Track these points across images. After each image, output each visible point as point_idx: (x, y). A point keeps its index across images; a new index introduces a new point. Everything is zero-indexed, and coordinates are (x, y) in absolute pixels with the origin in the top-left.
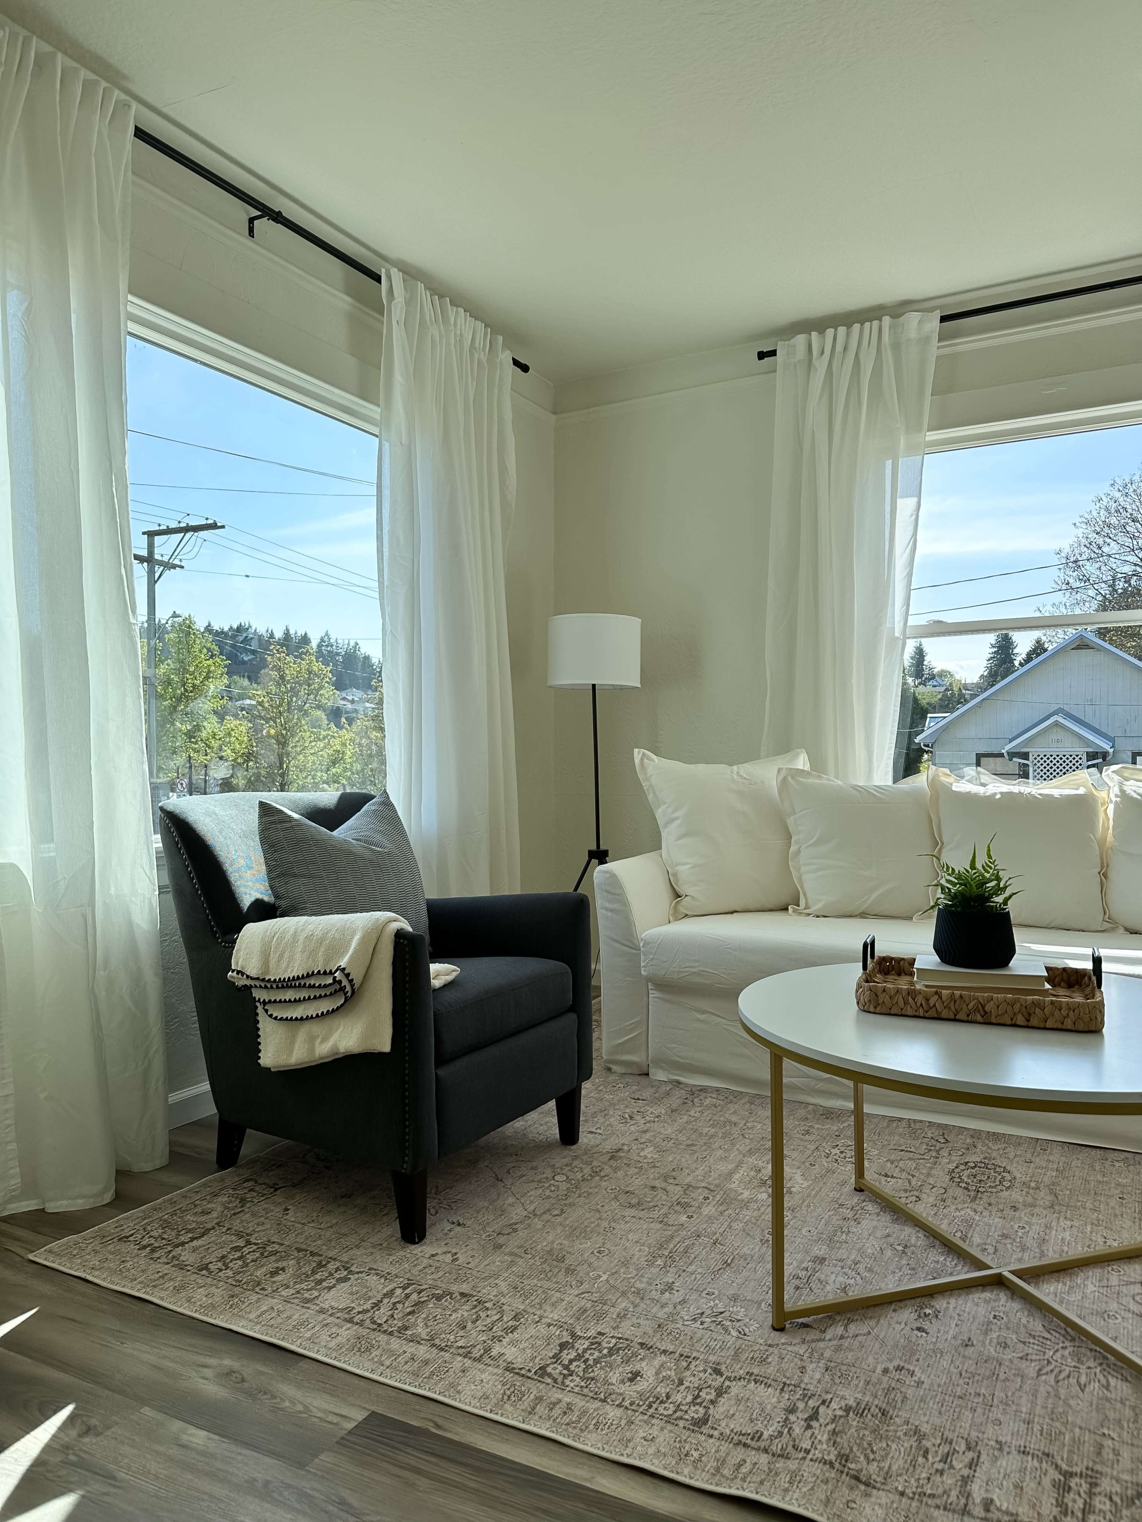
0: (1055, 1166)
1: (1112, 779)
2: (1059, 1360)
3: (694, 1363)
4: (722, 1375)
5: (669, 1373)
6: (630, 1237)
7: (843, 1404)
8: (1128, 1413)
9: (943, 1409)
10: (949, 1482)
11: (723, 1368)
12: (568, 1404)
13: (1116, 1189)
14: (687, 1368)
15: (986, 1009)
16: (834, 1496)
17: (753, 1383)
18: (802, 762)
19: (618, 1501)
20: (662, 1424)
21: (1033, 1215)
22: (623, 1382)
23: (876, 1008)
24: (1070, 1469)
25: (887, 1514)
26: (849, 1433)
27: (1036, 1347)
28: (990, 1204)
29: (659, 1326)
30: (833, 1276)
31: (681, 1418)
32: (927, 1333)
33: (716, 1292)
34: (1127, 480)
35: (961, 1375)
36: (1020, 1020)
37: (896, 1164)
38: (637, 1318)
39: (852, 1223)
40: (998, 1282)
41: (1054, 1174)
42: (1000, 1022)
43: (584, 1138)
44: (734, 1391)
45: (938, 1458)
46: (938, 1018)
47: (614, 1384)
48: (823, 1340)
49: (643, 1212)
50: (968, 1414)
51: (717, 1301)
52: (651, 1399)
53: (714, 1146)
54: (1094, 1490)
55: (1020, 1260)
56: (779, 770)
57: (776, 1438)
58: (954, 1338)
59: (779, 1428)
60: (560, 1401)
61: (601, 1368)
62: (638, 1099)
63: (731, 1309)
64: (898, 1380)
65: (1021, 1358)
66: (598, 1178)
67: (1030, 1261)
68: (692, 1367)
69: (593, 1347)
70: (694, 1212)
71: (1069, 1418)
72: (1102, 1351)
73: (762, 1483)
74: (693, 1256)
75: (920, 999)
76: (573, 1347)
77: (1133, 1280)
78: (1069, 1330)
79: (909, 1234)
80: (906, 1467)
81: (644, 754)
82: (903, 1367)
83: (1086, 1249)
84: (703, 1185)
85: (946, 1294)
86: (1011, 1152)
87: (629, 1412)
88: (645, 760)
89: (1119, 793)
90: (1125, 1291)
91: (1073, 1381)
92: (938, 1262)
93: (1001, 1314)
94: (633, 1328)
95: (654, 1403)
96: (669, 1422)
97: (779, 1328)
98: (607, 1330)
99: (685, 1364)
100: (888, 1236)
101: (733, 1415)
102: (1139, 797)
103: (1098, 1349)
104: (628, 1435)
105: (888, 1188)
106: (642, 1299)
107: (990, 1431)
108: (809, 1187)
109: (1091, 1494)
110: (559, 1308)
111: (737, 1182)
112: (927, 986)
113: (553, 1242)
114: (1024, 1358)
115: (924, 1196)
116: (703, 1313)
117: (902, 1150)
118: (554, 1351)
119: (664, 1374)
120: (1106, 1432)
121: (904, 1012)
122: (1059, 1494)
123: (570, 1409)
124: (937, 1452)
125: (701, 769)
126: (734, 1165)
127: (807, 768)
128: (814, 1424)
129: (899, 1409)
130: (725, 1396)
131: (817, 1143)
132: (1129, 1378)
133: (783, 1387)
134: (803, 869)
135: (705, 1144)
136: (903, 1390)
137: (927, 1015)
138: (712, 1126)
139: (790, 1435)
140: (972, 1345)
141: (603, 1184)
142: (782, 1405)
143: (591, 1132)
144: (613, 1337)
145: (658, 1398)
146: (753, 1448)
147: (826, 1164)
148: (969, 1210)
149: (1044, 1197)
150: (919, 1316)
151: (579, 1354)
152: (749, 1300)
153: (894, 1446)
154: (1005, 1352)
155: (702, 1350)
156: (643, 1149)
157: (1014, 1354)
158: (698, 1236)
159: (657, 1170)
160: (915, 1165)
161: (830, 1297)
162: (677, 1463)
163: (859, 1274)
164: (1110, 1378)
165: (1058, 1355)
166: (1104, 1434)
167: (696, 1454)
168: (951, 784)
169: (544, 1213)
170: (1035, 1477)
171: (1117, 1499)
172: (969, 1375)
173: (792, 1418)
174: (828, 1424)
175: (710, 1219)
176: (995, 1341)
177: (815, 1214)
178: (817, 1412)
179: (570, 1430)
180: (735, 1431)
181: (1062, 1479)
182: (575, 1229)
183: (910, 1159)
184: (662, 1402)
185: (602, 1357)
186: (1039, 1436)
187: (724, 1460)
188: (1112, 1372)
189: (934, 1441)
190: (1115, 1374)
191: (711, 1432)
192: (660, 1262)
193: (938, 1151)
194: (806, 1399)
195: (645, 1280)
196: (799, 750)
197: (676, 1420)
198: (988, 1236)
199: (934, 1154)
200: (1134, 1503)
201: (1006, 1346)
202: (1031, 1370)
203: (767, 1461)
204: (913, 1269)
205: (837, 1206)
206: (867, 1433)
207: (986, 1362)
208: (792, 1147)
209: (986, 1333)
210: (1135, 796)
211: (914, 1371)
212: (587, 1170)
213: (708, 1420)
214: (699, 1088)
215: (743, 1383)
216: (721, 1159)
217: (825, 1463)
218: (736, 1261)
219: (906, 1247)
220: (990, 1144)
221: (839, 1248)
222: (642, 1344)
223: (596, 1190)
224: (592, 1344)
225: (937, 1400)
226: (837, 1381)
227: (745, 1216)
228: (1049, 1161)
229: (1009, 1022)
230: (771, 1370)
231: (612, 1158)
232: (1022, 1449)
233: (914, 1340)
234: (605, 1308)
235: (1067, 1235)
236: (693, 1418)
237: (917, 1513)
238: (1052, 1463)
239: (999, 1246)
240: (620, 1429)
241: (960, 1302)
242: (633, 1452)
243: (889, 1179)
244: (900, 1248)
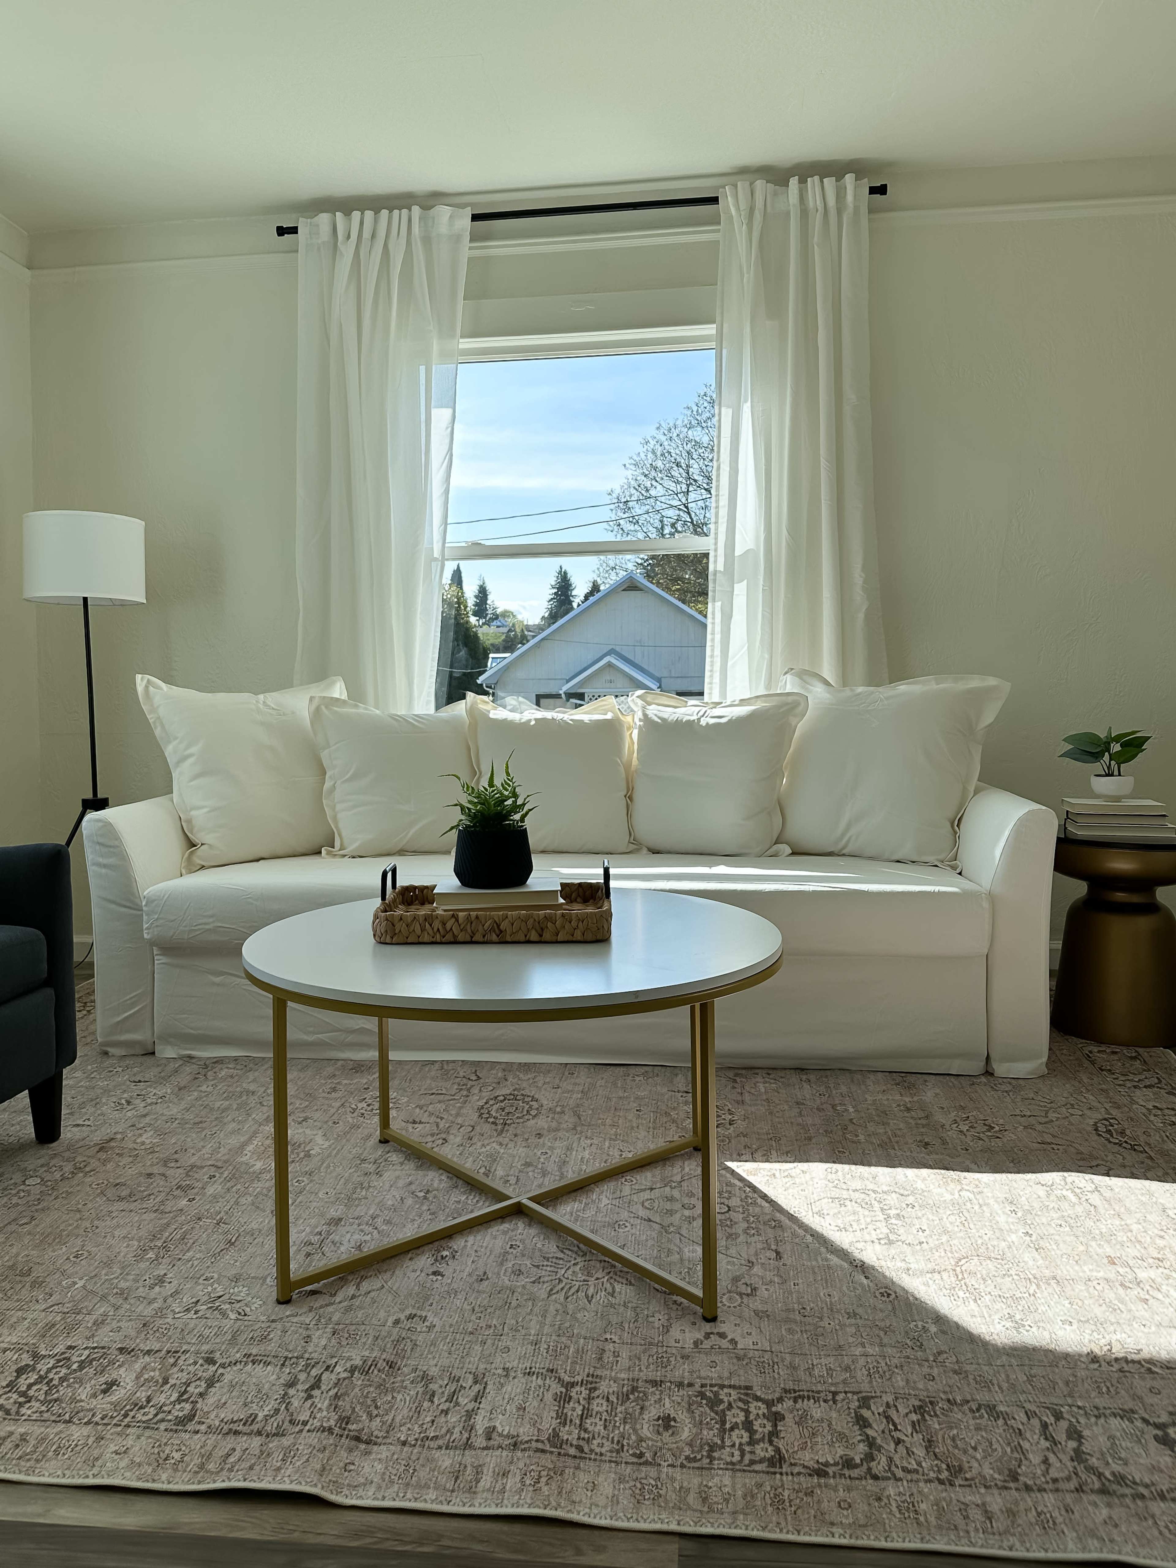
0: (581, 1089)
1: (636, 704)
2: (570, 1277)
3: (183, 1358)
4: (214, 1363)
5: (152, 1374)
6: (117, 1233)
7: (348, 1365)
8: (630, 1314)
9: (453, 1349)
10: (454, 1419)
11: (217, 1355)
12: (21, 1435)
13: (634, 1102)
14: (174, 1365)
15: (501, 927)
16: (331, 1462)
17: (251, 1364)
18: (338, 690)
19: (75, 1529)
20: (139, 1431)
21: (556, 1139)
22: (94, 1396)
23: (392, 938)
24: (572, 1380)
25: (386, 1468)
26: (352, 1394)
27: (549, 1269)
28: (516, 1135)
29: (144, 1325)
30: (349, 1235)
31: (163, 1420)
32: (443, 1276)
33: (216, 1276)
34: (671, 425)
35: (474, 1310)
36: (534, 936)
37: (425, 1108)
38: (118, 1322)
39: (374, 1177)
40: (518, 1211)
41: (579, 1096)
42: (514, 940)
43: (68, 1132)
44: (227, 1378)
45: (445, 1399)
46: (455, 942)
47: (82, 1401)
48: (332, 1304)
49: (136, 1203)
50: (478, 1348)
51: (216, 1285)
52: (128, 1407)
53: (226, 1120)
54: (593, 1395)
55: (540, 1186)
56: (311, 699)
57: (272, 1416)
58: (470, 1275)
59: (276, 1406)
60: (11, 1433)
61: (68, 1386)
62: (140, 1081)
63: (232, 1291)
64: (409, 1329)
65: (534, 1282)
66: (81, 1175)
67: (550, 1184)
68: (180, 1362)
69: (61, 1364)
70: (197, 1194)
71: (575, 1331)
72: (610, 1260)
73: (251, 1468)
74: (191, 1241)
75: (437, 924)
76: (34, 1369)
77: (644, 1187)
78: (581, 1246)
79: (435, 1179)
80: (411, 1414)
81: (148, 680)
82: (415, 1315)
83: (603, 1164)
84: (210, 1163)
85: (465, 1232)
86: (540, 1080)
87: (99, 1427)
88: (151, 688)
89: (642, 717)
90: (635, 1200)
91: (581, 1294)
92: (459, 1202)
93: (518, 1243)
94: (111, 1334)
95: (131, 1410)
96: (148, 1428)
97: (284, 1301)
98: (80, 1342)
99: (172, 1360)
100: (411, 1183)
101: (225, 1403)
102: (659, 721)
103: (607, 1259)
104: (96, 1453)
105: (415, 1135)
106: (126, 1299)
107: (498, 1361)
108: (330, 1146)
109: (589, 1399)
110: (18, 1329)
111: (249, 1154)
112: (445, 911)
113: (17, 1255)
114: (537, 1281)
115: (452, 1137)
116: (198, 1301)
117: (433, 1094)
118: (9, 1379)
119: (146, 1376)
120: (608, 1336)
121: (421, 940)
122: (559, 1407)
123: (25, 1440)
124: (443, 1393)
125: (222, 698)
126: (247, 1136)
127: (344, 696)
128: (316, 1392)
129: (408, 1358)
130: (217, 1385)
131: (343, 1100)
132: (633, 1281)
133: (285, 1362)
134: (339, 807)
135: (216, 1119)
136: (414, 1338)
137: (444, 940)
138: (226, 1099)
139: (288, 1410)
140: (487, 1278)
141: (88, 1180)
142: (282, 1381)
143: (78, 1125)
144: (86, 1348)
145: (136, 1405)
146: (245, 1434)
147: (350, 1120)
148: (494, 1145)
149: (569, 1120)
150: (436, 1260)
151: (41, 1377)
152: (253, 1278)
153: (399, 1397)
154: (519, 1279)
155: (193, 1341)
156: (141, 1135)
157: (527, 1280)
158: (199, 1219)
159: (157, 1155)
160: (444, 1107)
161: (344, 1256)
162: (154, 1471)
163: (376, 1228)
164: (616, 1284)
165: (570, 1272)
166: (606, 1339)
167: (177, 1456)
168: (489, 712)
169: (9, 1223)
170: (538, 1395)
171: (613, 1398)
172: (482, 1309)
173: (292, 1392)
174: (330, 1390)
175: (215, 1198)
176: (510, 1270)
177: (334, 1174)
178: (319, 1380)
179: (23, 1463)
180: (225, 1420)
181: (564, 1390)
182: (47, 1236)
183: (440, 1102)
184: (141, 1408)
185: (70, 1374)
186: (545, 1354)
187: (210, 1454)
188: (618, 1279)
189: (440, 1382)
190: (620, 1280)
191: (198, 1427)
192: (151, 1255)
193: (469, 1090)
194: (308, 1370)
195: (131, 1277)
196: (334, 678)
197: (156, 1423)
198: (511, 1167)
199: (465, 1093)
200: (628, 1399)
201: (520, 1272)
202: (542, 1291)
203: (259, 1443)
204: (433, 1214)
205: (359, 1162)
206: (372, 1389)
207: (499, 1293)
208: (316, 1108)
209: (502, 1264)
210: (656, 719)
211: (426, 1317)
212: (68, 1168)
213: (194, 1416)
214: (215, 1060)
215: (239, 1366)
216: (233, 1132)
217: (323, 1431)
218: (241, 1239)
219: (428, 1192)
220: (521, 1076)
221: (357, 1206)
222: (121, 1350)
223: (79, 1188)
224: (59, 1361)
225: (448, 1340)
226: (344, 1343)
227: (254, 1188)
228: (575, 1084)
229: (523, 939)
230: (272, 1347)
231: (101, 1149)
232: (528, 1370)
233: (428, 1285)
234: (80, 1317)
235: (586, 1154)
236: (177, 1417)
237: (418, 1459)
238: (556, 1377)
239: (522, 1176)
240: (86, 1448)
241: (479, 1237)
242: (100, 1472)
243: (416, 1126)
244: (422, 1194)
